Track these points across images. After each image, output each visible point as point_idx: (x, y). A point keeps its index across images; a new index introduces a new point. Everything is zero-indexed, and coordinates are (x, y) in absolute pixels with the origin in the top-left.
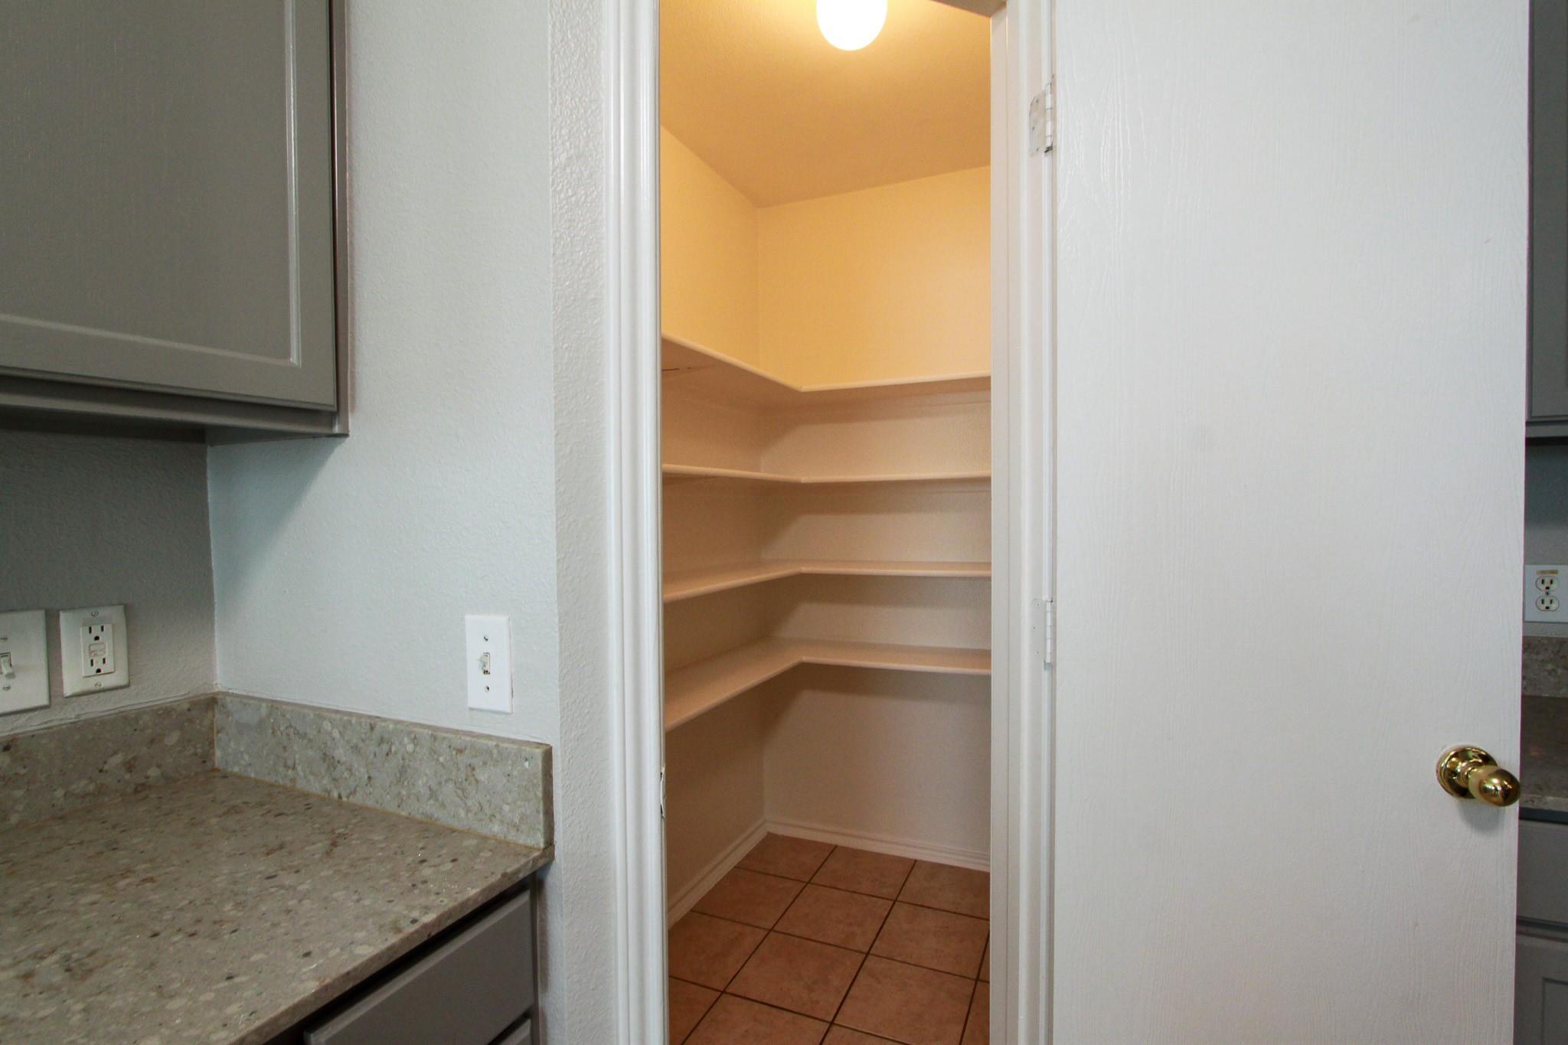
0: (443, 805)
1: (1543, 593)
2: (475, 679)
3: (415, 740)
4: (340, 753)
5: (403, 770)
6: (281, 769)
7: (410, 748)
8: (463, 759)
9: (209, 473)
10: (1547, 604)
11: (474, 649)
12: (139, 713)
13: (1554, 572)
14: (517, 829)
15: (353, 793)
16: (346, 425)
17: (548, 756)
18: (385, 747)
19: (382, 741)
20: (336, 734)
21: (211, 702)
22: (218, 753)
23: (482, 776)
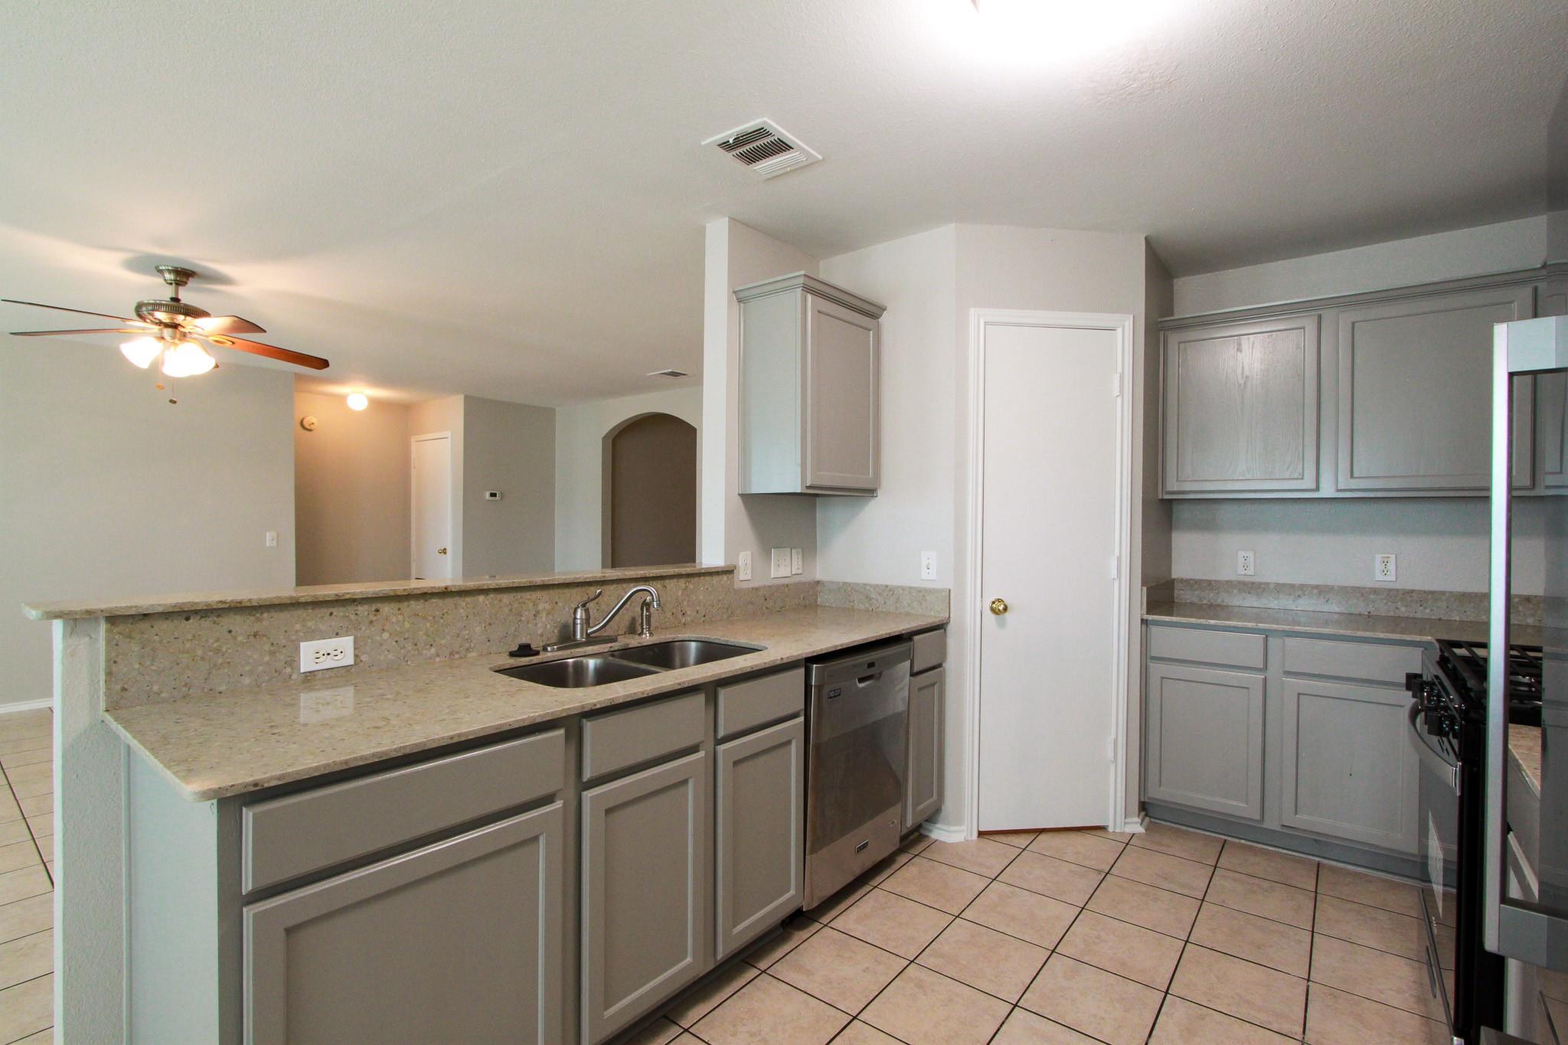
0: (913, 608)
1: (1383, 568)
2: (924, 570)
3: (903, 590)
4: (873, 596)
5: (898, 599)
6: (848, 603)
7: (901, 592)
8: (921, 594)
9: (818, 510)
10: (1386, 572)
11: (924, 563)
12: (804, 583)
13: (1388, 557)
14: (940, 613)
15: (878, 607)
16: (877, 493)
17: (950, 591)
18: (891, 593)
19: (890, 590)
20: (872, 589)
21: (818, 582)
22: (819, 600)
23: (928, 598)
